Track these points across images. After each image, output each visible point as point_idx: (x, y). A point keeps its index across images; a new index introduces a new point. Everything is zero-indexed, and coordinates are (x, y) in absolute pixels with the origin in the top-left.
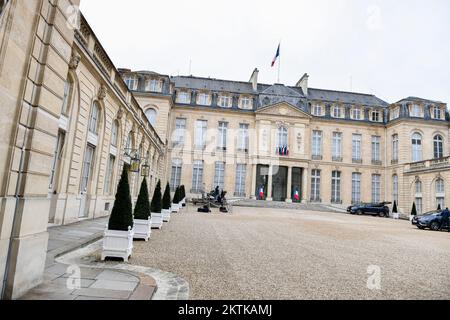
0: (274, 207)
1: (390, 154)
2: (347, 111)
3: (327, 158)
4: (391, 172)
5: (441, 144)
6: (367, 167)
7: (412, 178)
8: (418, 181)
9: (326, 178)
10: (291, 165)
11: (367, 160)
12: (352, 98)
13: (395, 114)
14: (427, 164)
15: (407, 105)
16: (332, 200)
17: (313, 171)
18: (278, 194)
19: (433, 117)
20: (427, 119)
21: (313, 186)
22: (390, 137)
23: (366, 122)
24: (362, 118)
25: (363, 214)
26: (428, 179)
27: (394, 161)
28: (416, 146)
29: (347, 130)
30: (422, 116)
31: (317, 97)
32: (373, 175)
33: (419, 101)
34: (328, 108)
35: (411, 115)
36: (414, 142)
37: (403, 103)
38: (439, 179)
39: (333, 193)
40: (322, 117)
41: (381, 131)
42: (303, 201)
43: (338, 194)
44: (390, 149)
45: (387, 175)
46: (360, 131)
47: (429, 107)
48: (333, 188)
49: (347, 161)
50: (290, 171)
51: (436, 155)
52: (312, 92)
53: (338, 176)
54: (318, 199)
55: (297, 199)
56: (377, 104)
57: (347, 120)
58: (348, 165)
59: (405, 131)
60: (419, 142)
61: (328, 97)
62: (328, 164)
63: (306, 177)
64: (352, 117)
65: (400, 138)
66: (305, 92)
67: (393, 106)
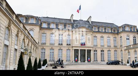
0: (81, 64)
1: (120, 43)
2: (105, 29)
3: (99, 46)
4: (120, 50)
5: (135, 39)
6: (112, 48)
7: (127, 51)
8: (129, 52)
9: (99, 53)
10: (86, 49)
11: (112, 46)
12: (107, 25)
13: (121, 30)
14: (132, 46)
15: (125, 27)
16: (101, 61)
17: (94, 51)
18: (82, 60)
19: (133, 30)
20: (131, 31)
21: (94, 56)
22: (119, 38)
23: (111, 33)
24: (110, 31)
25: (112, 64)
26: (132, 51)
27: (121, 46)
28: (128, 40)
29: (105, 36)
30: (129, 30)
31: (95, 24)
32: (114, 51)
33: (128, 25)
34: (99, 28)
35: (126, 30)
36: (127, 39)
37: (123, 26)
38: (135, 51)
39: (101, 58)
40: (97, 32)
41: (116, 36)
42: (91, 62)
43: (103, 58)
44: (119, 42)
46: (110, 36)
47: (131, 27)
48: (101, 56)
49: (106, 46)
50: (86, 51)
51: (134, 43)
52: (93, 23)
53: (103, 52)
54: (97, 61)
55: (89, 61)
56: (115, 27)
57: (105, 32)
58: (106, 48)
59: (124, 35)
60: (129, 39)
61: (98, 24)
62: (99, 48)
63: (92, 53)
64: (107, 31)
65: (123, 38)
66: (91, 23)
67: (120, 27)
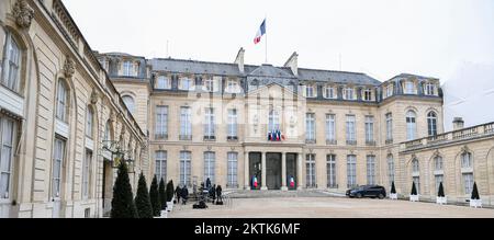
0: (271, 196)
1: (384, 134)
2: (340, 90)
3: (321, 142)
4: (386, 152)
5: (434, 121)
6: (362, 149)
7: (408, 157)
8: (415, 160)
9: (321, 163)
10: (284, 150)
11: (361, 141)
12: (343, 77)
13: (388, 92)
14: (425, 142)
15: (401, 82)
16: (328, 186)
17: (308, 156)
18: (273, 180)
19: (426, 93)
20: (421, 96)
21: (308, 171)
22: (385, 117)
23: (359, 102)
24: (355, 98)
25: (363, 197)
26: (426, 158)
27: (389, 141)
28: (411, 124)
29: (340, 111)
30: (416, 93)
31: (307, 77)
32: (368, 156)
33: (412, 78)
34: (320, 88)
35: (405, 92)
36: (408, 120)
37: (396, 80)
38: (437, 157)
39: (329, 178)
40: (315, 99)
41: (373, 110)
42: (299, 188)
43: (334, 178)
44: (384, 128)
45: (381, 155)
46: (354, 112)
47: (422, 83)
48: (328, 172)
49: (341, 143)
50: (284, 157)
51: (430, 133)
52: (302, 72)
53: (333, 159)
54: (314, 185)
55: (293, 187)
56: (369, 82)
57: (340, 101)
58: (343, 148)
59: (399, 109)
60: (413, 120)
61: (320, 77)
62: (321, 147)
63: (301, 162)
64: (344, 98)
65: (394, 117)
66: (296, 73)
67: (386, 83)
